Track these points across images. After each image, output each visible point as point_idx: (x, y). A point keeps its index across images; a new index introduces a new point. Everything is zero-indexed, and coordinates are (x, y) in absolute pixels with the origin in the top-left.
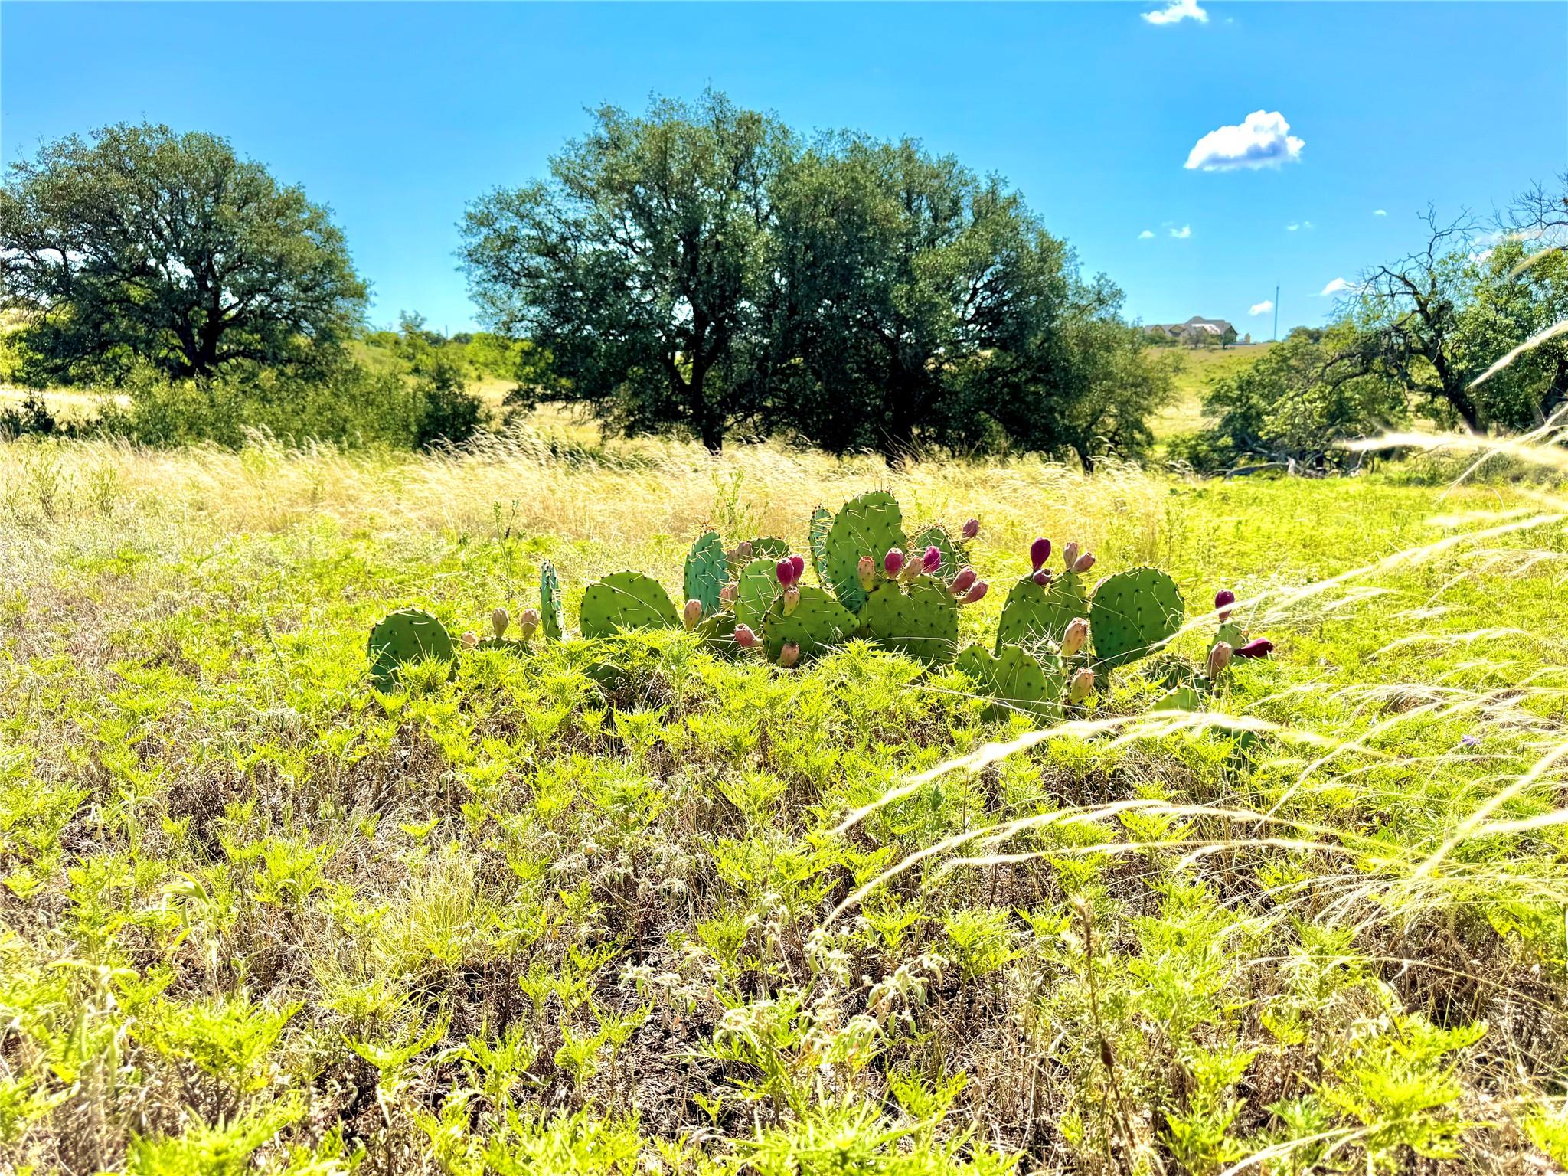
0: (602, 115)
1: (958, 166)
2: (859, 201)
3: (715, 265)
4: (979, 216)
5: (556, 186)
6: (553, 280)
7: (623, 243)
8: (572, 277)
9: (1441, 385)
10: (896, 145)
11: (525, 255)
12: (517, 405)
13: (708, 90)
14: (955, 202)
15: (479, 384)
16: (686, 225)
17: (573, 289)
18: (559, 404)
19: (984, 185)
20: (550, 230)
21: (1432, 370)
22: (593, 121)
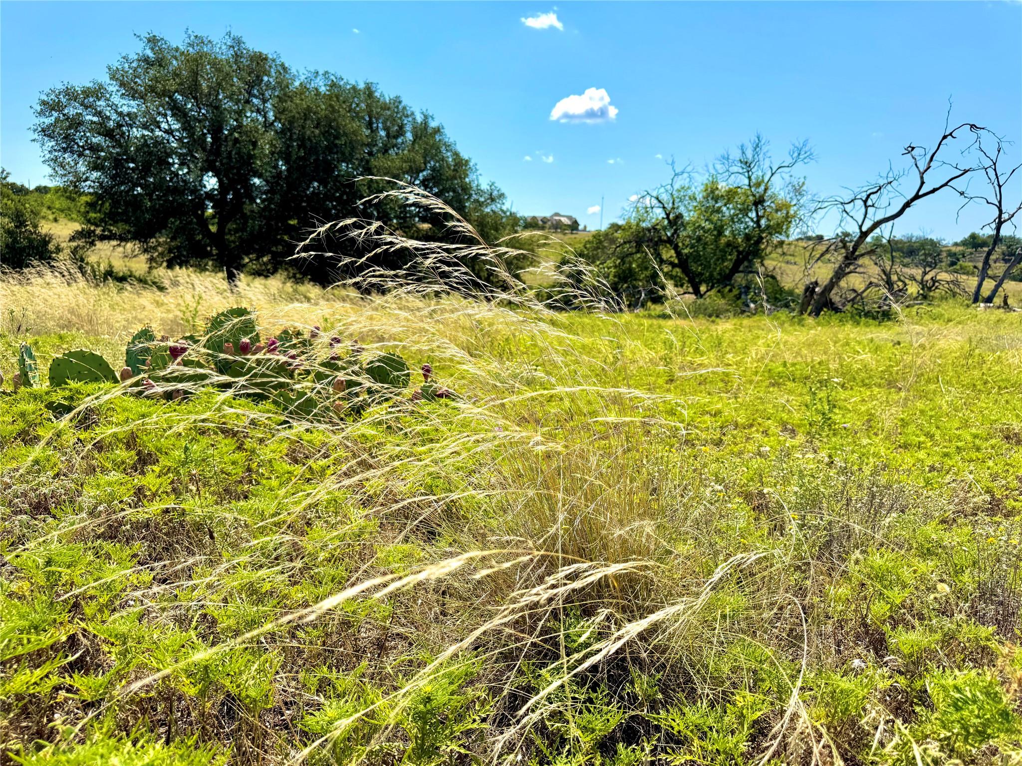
0: (149, 41)
1: (403, 104)
2: (335, 120)
3: (233, 153)
4: (417, 137)
5: (113, 87)
6: (111, 153)
7: (166, 132)
8: (126, 152)
9: (676, 261)
10: (361, 86)
11: (88, 134)
12: (81, 243)
13: (229, 34)
14: (401, 127)
15: (54, 224)
16: (212, 125)
17: (127, 161)
18: (115, 243)
19: (419, 118)
20: (108, 118)
21: (672, 252)
22: (142, 45)
